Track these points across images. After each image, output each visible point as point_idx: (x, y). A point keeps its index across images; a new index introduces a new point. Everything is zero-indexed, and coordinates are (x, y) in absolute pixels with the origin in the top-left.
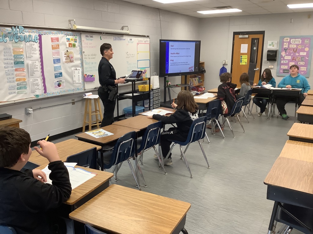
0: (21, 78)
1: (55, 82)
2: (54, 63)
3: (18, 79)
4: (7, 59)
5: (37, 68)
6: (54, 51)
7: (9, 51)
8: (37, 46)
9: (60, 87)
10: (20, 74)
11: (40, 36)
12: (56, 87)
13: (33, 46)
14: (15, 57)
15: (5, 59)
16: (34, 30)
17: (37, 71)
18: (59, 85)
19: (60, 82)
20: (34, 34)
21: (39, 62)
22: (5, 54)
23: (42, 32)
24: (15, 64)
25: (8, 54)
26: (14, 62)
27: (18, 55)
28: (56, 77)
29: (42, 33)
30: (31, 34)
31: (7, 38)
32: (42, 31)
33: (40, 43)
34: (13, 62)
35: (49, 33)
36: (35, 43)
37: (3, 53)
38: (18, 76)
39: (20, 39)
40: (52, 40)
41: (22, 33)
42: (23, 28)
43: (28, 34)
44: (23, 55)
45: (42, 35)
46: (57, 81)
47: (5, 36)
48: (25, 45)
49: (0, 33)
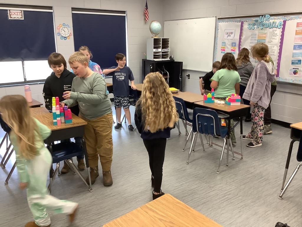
1: (290, 68)
2: (295, 49)
5: (274, 52)
6: (296, 37)
7: (255, 36)
8: (279, 32)
9: (295, 75)
11: (285, 22)
12: (290, 74)
13: (275, 32)
15: (251, 43)
16: (280, 17)
17: (273, 55)
18: (295, 73)
19: (296, 70)
20: (279, 21)
21: (277, 46)
25: (253, 39)
27: (261, 40)
28: (293, 63)
29: (287, 19)
30: (275, 21)
31: (256, 26)
32: (287, 17)
33: (284, 29)
35: (296, 18)
36: (278, 29)
37: (251, 37)
39: (264, 26)
40: (298, 25)
41: (267, 21)
42: (269, 16)
43: (273, 21)
44: (265, 40)
45: (287, 21)
46: (293, 68)
47: (254, 25)
48: (269, 31)
49: (251, 23)
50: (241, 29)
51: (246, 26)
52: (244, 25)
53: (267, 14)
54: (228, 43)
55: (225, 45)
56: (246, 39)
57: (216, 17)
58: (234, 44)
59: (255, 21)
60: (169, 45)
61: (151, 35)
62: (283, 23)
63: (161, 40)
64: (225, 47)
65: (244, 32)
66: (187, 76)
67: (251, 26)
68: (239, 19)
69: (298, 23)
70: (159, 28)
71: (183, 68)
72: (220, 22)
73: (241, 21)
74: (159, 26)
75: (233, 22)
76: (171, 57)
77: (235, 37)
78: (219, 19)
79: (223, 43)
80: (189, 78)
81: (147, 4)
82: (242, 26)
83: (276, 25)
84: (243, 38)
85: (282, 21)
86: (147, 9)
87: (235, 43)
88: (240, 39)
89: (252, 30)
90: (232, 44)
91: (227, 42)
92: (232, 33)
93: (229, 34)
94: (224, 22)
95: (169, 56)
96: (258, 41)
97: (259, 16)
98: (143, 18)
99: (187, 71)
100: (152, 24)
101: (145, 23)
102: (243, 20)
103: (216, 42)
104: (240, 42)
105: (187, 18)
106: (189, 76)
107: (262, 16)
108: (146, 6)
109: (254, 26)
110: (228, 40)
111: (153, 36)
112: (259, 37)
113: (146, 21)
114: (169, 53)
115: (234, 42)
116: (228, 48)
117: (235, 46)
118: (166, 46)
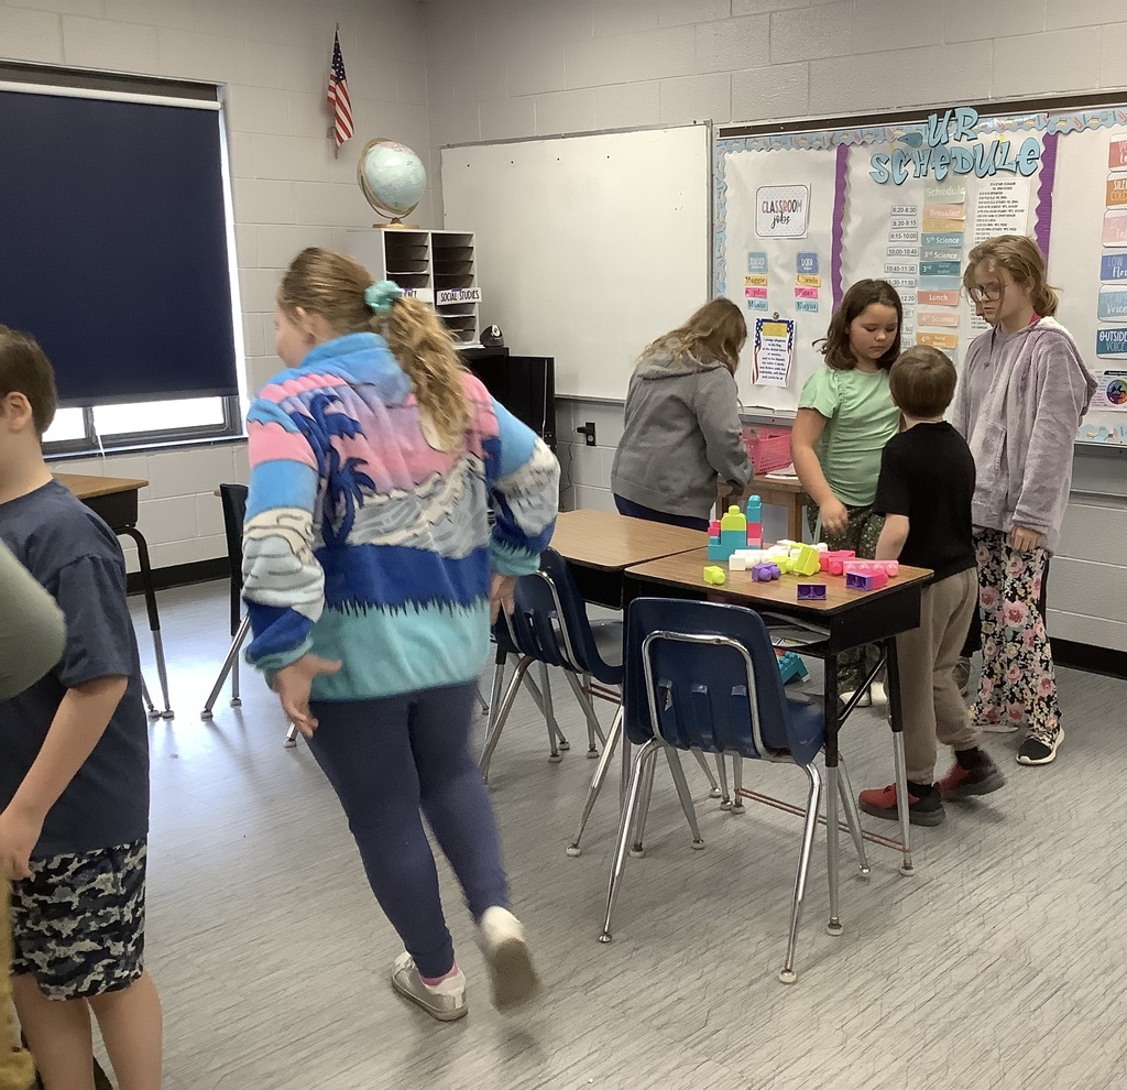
0: (939, 335)
2: (1107, 273)
3: (925, 335)
4: (899, 253)
6: (1110, 215)
7: (910, 219)
8: (1024, 191)
9: (1119, 407)
10: (936, 315)
11: (1051, 141)
13: (1005, 193)
14: (929, 242)
15: (892, 253)
16: (1026, 118)
18: (1117, 394)
19: (1121, 378)
20: (1022, 135)
22: (895, 232)
23: (1061, 120)
24: (922, 273)
25: (902, 231)
26: (922, 265)
27: (941, 236)
28: (1102, 347)
29: (1061, 126)
30: (1007, 136)
31: (910, 168)
32: (1061, 116)
33: (1048, 178)
34: (916, 261)
35: (1104, 121)
36: (1019, 179)
37: (889, 225)
38: (928, 323)
39: (952, 165)
40: (1116, 153)
41: (965, 137)
42: (974, 113)
43: (994, 137)
44: (959, 235)
45: (1060, 136)
46: (1107, 373)
47: (903, 159)
48: (974, 189)
49: (886, 149)
50: (841, 186)
51: (861, 167)
52: (851, 162)
53: (965, 104)
54: (777, 258)
55: (765, 269)
56: (867, 234)
57: (707, 124)
58: (808, 263)
59: (905, 139)
60: (475, 270)
61: (370, 214)
62: (1043, 149)
63: (429, 242)
64: (763, 276)
65: (855, 201)
66: (580, 430)
67: (889, 165)
68: (824, 133)
69: (1114, 146)
70: (413, 180)
71: (560, 390)
72: (730, 151)
73: (837, 141)
74: (411, 168)
75: (799, 147)
76: (487, 335)
77: (812, 228)
78: (724, 132)
79: (751, 255)
80: (592, 444)
81: (337, 50)
82: (842, 168)
83: (1012, 157)
84: (851, 227)
85: (1038, 136)
86: (340, 76)
87: (814, 256)
88: (838, 233)
89: (891, 188)
90: (799, 263)
91: (772, 251)
92: (794, 205)
93: (781, 211)
94: (749, 150)
95: (477, 327)
96: (924, 242)
97: (922, 115)
98: (322, 124)
99: (577, 408)
100: (369, 157)
101: (332, 155)
102: (845, 135)
103: (716, 254)
104: (837, 247)
105: (563, 132)
106: (589, 430)
107: (941, 113)
108: (335, 62)
109: (903, 169)
110: (777, 238)
111: (381, 220)
112: (928, 219)
113: (341, 140)
114: (476, 313)
115: (812, 251)
116: (779, 282)
117: (815, 270)
118: (460, 273)
